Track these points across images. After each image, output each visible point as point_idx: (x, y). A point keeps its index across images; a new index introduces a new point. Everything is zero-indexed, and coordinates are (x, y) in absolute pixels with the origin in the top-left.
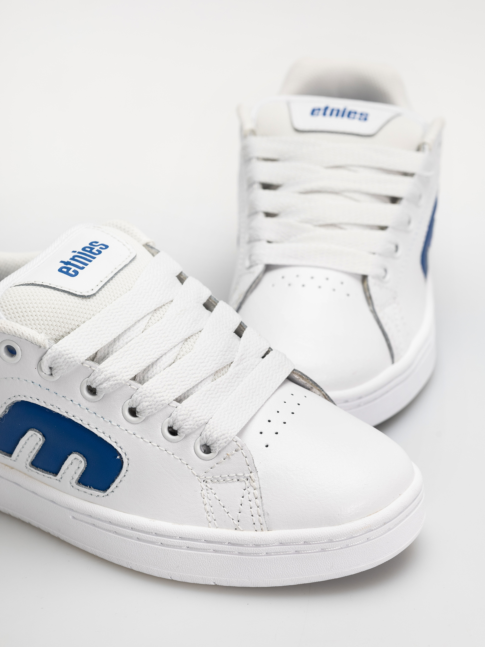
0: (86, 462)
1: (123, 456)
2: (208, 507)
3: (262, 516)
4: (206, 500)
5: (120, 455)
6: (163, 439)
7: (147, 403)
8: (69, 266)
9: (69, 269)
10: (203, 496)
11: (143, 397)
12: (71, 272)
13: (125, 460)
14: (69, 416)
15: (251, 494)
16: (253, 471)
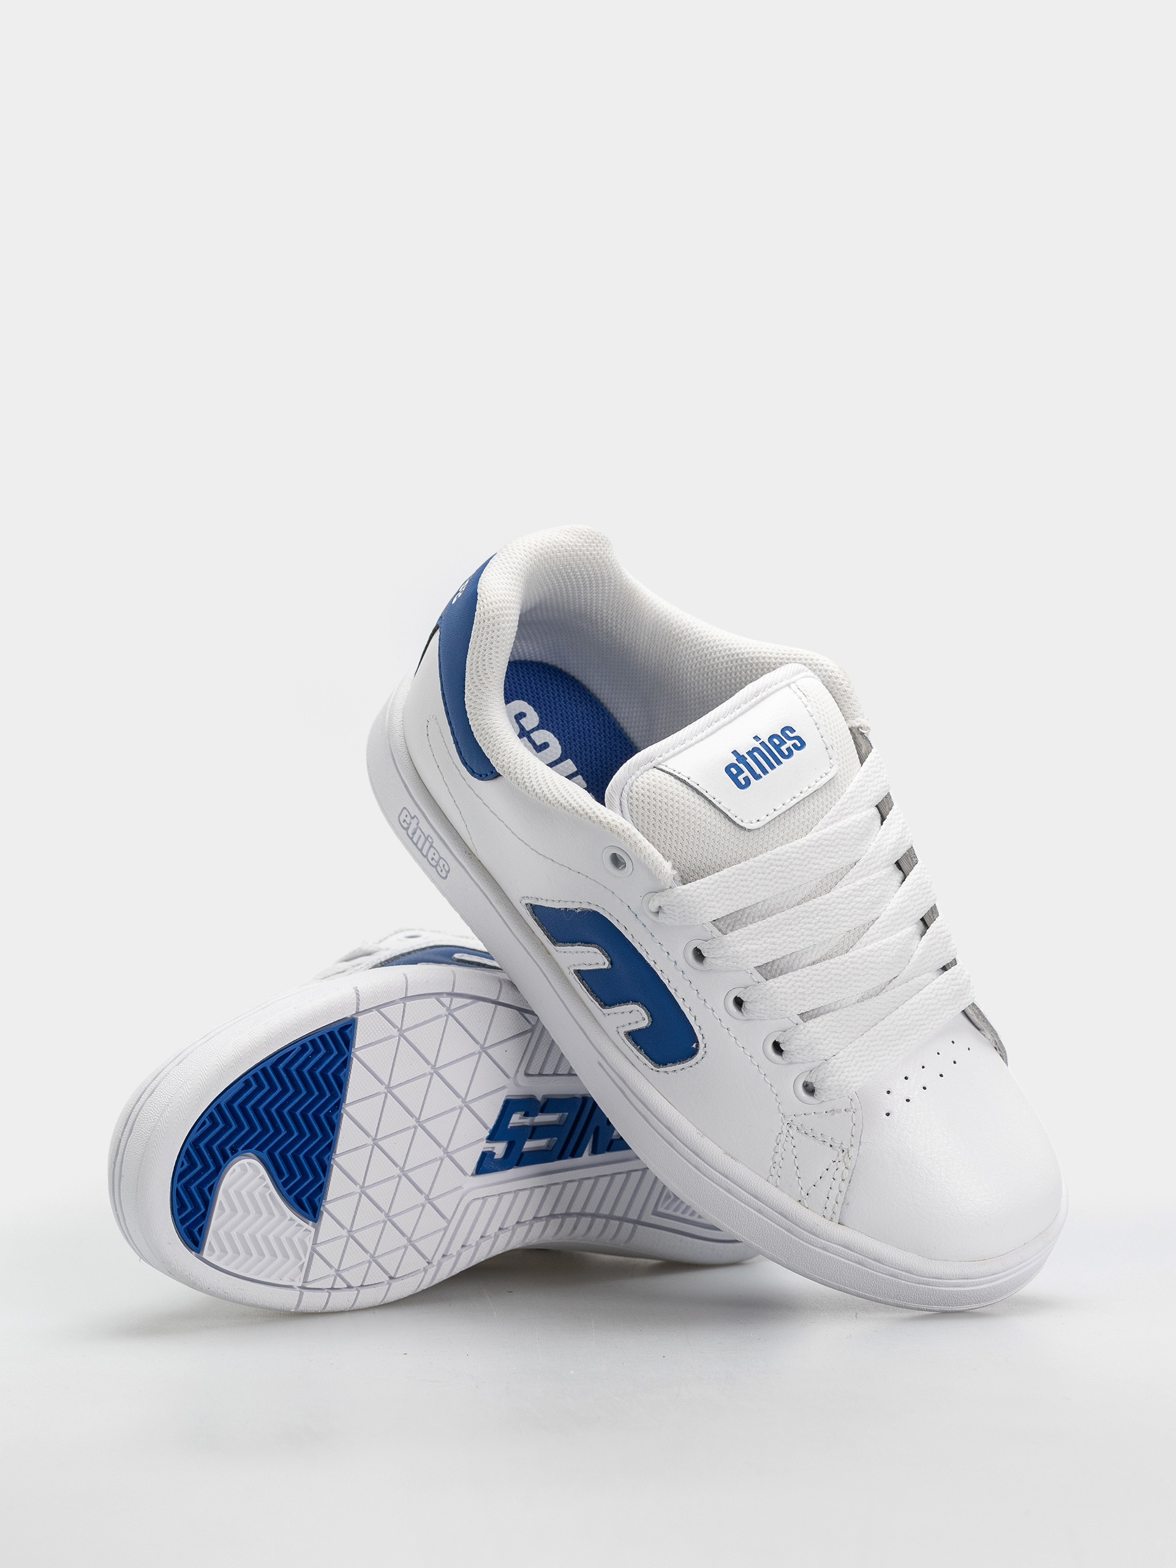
0: (650, 1023)
1: (701, 1045)
2: (778, 1158)
3: (840, 1204)
4: (780, 1149)
5: (698, 1042)
6: (761, 1052)
7: (762, 1007)
8: (741, 766)
9: (741, 771)
10: (778, 1141)
11: (761, 996)
12: (741, 778)
13: (701, 1052)
14: (657, 969)
15: (839, 1172)
16: (854, 1145)
